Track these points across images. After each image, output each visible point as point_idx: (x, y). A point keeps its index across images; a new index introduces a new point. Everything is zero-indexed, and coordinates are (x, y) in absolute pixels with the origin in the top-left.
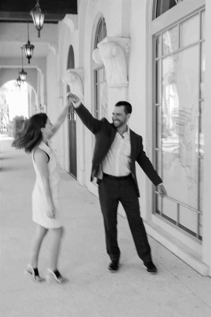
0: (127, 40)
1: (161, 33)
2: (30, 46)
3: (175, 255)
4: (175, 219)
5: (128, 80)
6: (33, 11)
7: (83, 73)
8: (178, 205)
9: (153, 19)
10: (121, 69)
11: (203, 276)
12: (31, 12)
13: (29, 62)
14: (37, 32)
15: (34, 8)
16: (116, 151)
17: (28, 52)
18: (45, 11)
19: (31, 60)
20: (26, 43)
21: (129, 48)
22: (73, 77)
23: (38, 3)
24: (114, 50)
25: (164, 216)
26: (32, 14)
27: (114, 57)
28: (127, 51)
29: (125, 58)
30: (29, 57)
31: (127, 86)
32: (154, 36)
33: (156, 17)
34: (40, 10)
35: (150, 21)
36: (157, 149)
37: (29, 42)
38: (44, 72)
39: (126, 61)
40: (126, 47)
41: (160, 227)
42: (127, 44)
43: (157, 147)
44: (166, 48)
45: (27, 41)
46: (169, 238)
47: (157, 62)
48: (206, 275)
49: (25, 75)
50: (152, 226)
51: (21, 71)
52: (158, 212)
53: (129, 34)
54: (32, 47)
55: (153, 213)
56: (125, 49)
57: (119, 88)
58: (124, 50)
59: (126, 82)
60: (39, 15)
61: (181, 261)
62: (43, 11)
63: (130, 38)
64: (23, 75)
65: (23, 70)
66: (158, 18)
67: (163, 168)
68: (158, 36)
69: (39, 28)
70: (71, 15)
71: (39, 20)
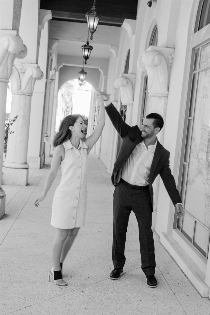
0: (171, 50)
1: (200, 47)
2: (88, 47)
3: (183, 272)
4: (191, 236)
5: (168, 90)
6: (88, 14)
7: (136, 79)
8: (196, 222)
9: (195, 32)
10: (162, 79)
11: (202, 297)
12: (87, 15)
13: (86, 63)
14: (90, 34)
15: (90, 11)
16: (137, 160)
17: (86, 53)
18: (100, 14)
19: (88, 60)
20: (85, 43)
21: (172, 58)
22: (125, 82)
23: (94, 6)
24: (156, 59)
25: (183, 232)
26: (87, 16)
27: (156, 66)
28: (170, 61)
29: (168, 69)
30: (86, 58)
31: (167, 96)
32: (194, 49)
33: (199, 30)
34: (95, 12)
35: (192, 34)
36: (185, 163)
37: (88, 43)
38: (106, 73)
39: (168, 71)
40: (170, 57)
41: (177, 243)
42: (171, 55)
43: (185, 161)
44: (203, 62)
45: (87, 41)
46: (182, 255)
47: (194, 75)
48: (206, 296)
49: (85, 75)
50: (170, 241)
51: (81, 70)
52: (178, 227)
53: (174, 45)
54: (90, 48)
55: (174, 228)
56: (169, 59)
57: (160, 97)
58: (166, 60)
59: (166, 92)
60: (94, 17)
61: (186, 279)
62: (98, 15)
63: (174, 48)
64: (83, 75)
65: (83, 70)
66: (200, 31)
67: (188, 183)
68: (198, 49)
69: (92, 31)
70: (130, 20)
71: (93, 22)
